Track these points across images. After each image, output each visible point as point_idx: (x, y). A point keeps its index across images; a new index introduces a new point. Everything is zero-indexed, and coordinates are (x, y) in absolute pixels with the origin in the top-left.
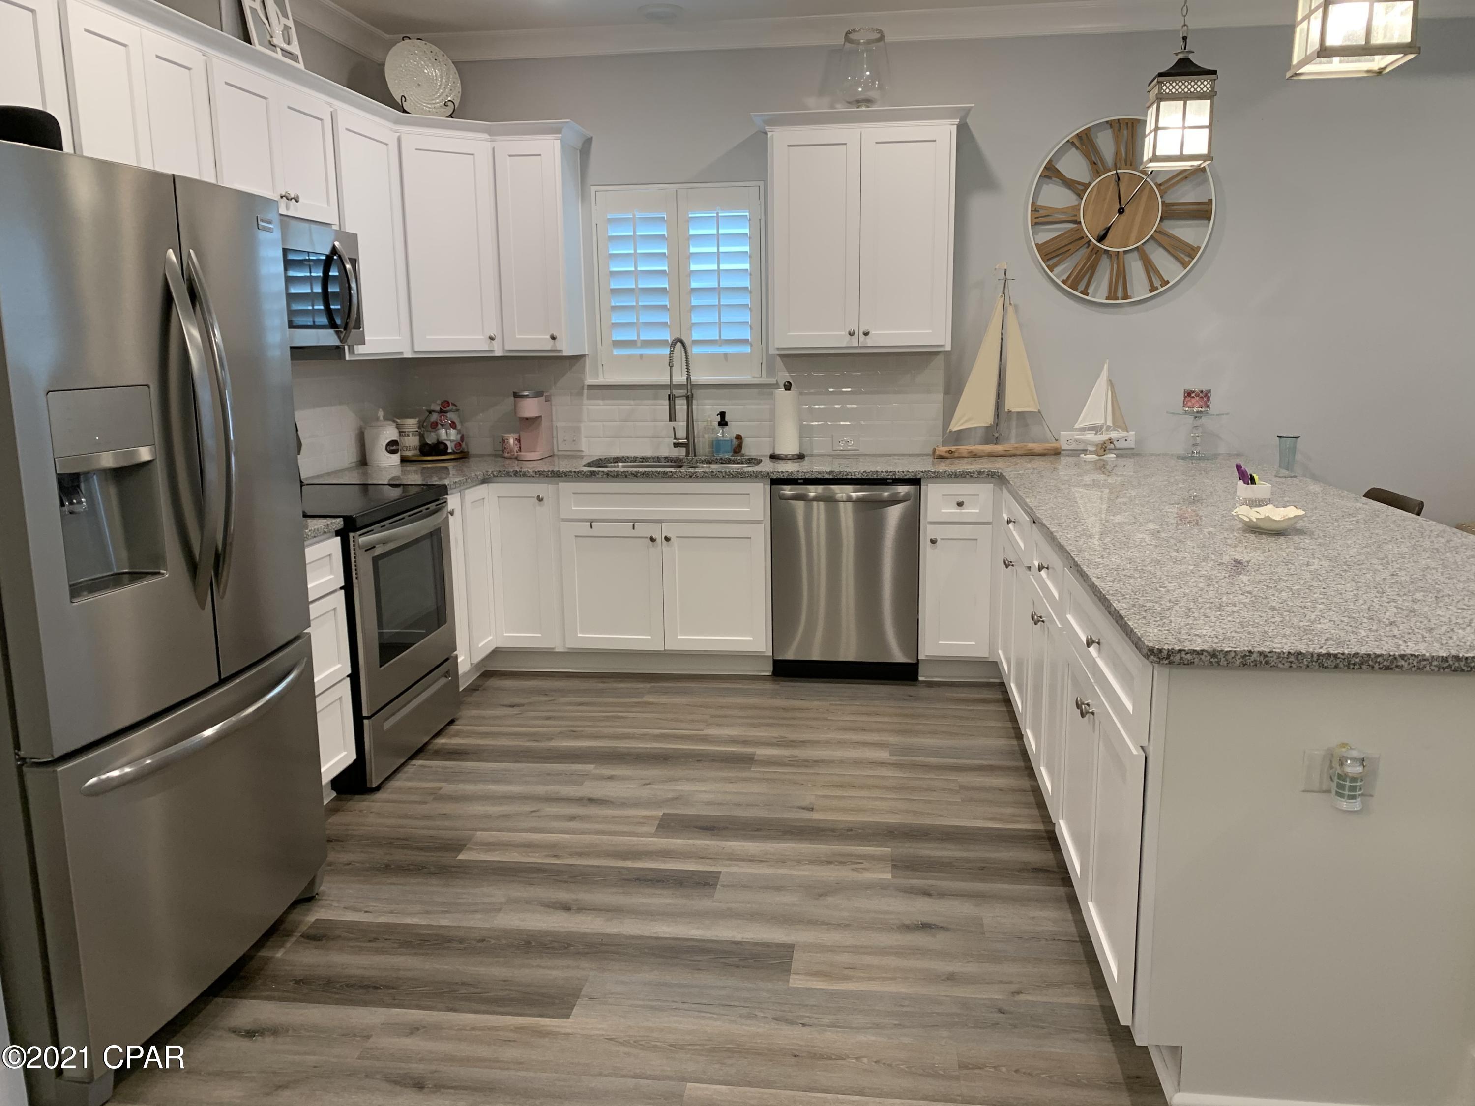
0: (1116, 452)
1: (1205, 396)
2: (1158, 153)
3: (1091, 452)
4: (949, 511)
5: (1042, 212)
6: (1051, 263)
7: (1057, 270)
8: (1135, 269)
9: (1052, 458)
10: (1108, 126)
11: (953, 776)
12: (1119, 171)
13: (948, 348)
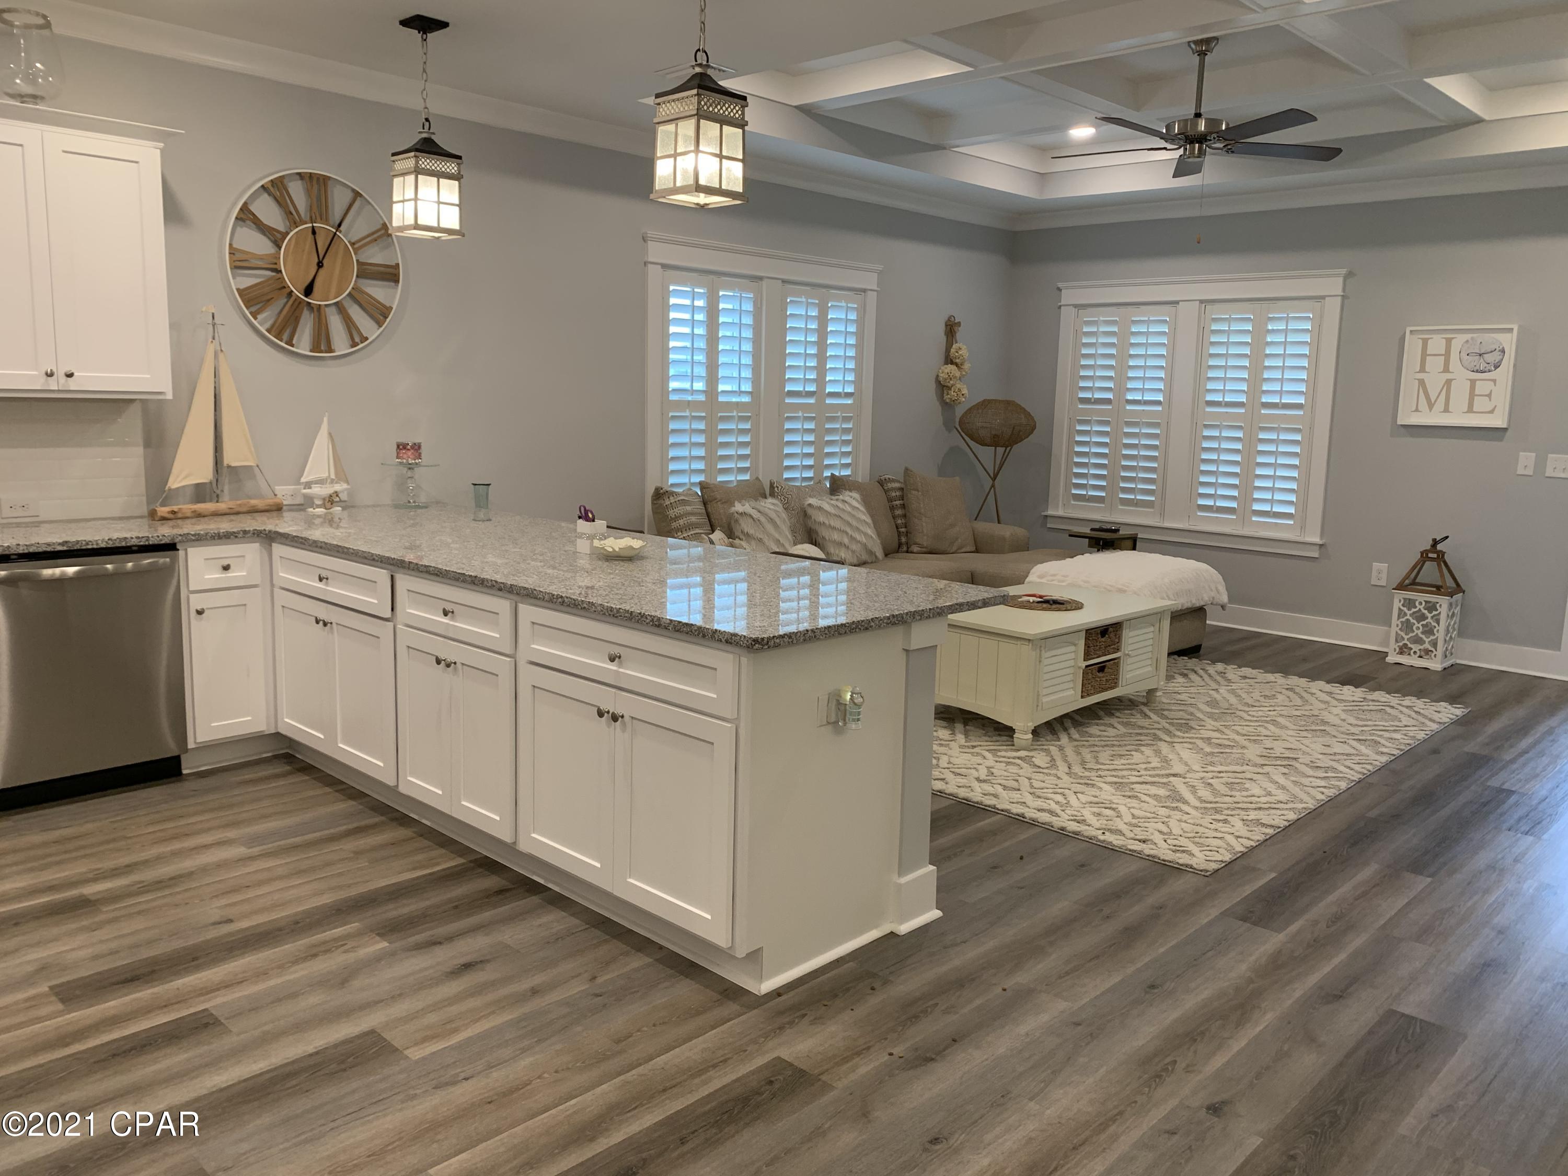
0: (343, 504)
1: (417, 447)
2: (420, 222)
3: (318, 506)
4: (214, 576)
5: (238, 256)
6: (253, 309)
7: (260, 317)
8: (335, 323)
9: (275, 514)
10: (298, 177)
11: (335, 847)
12: (315, 225)
13: (169, 396)
